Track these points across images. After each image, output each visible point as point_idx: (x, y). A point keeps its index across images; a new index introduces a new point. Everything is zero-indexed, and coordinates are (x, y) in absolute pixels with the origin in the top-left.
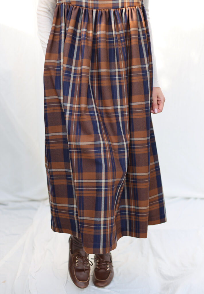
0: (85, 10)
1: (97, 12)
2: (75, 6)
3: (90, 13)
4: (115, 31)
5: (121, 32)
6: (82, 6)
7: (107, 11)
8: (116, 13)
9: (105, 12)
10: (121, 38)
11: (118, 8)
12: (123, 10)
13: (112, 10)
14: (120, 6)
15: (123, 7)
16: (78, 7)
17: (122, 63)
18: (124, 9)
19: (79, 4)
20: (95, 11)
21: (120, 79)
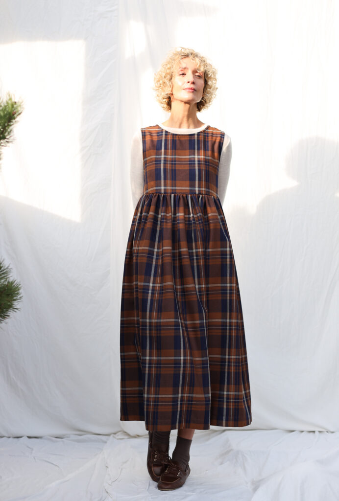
0: (164, 195)
1: (175, 196)
2: (155, 194)
3: (168, 198)
4: (193, 213)
5: (199, 215)
6: (160, 193)
7: (185, 195)
8: (193, 197)
9: (183, 197)
10: (199, 220)
11: (195, 194)
12: (199, 197)
13: (189, 195)
14: (197, 192)
15: (199, 193)
16: (157, 194)
17: (200, 243)
18: (201, 196)
19: (159, 191)
20: (173, 195)
21: (197, 259)
